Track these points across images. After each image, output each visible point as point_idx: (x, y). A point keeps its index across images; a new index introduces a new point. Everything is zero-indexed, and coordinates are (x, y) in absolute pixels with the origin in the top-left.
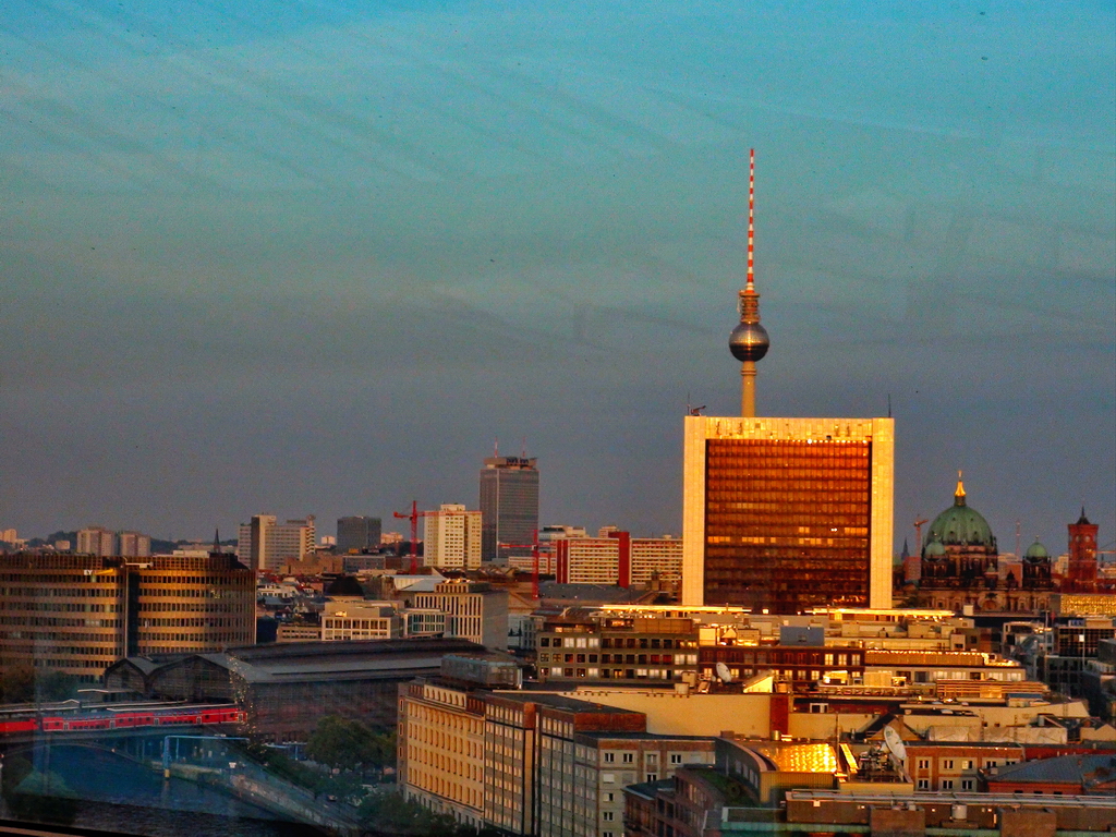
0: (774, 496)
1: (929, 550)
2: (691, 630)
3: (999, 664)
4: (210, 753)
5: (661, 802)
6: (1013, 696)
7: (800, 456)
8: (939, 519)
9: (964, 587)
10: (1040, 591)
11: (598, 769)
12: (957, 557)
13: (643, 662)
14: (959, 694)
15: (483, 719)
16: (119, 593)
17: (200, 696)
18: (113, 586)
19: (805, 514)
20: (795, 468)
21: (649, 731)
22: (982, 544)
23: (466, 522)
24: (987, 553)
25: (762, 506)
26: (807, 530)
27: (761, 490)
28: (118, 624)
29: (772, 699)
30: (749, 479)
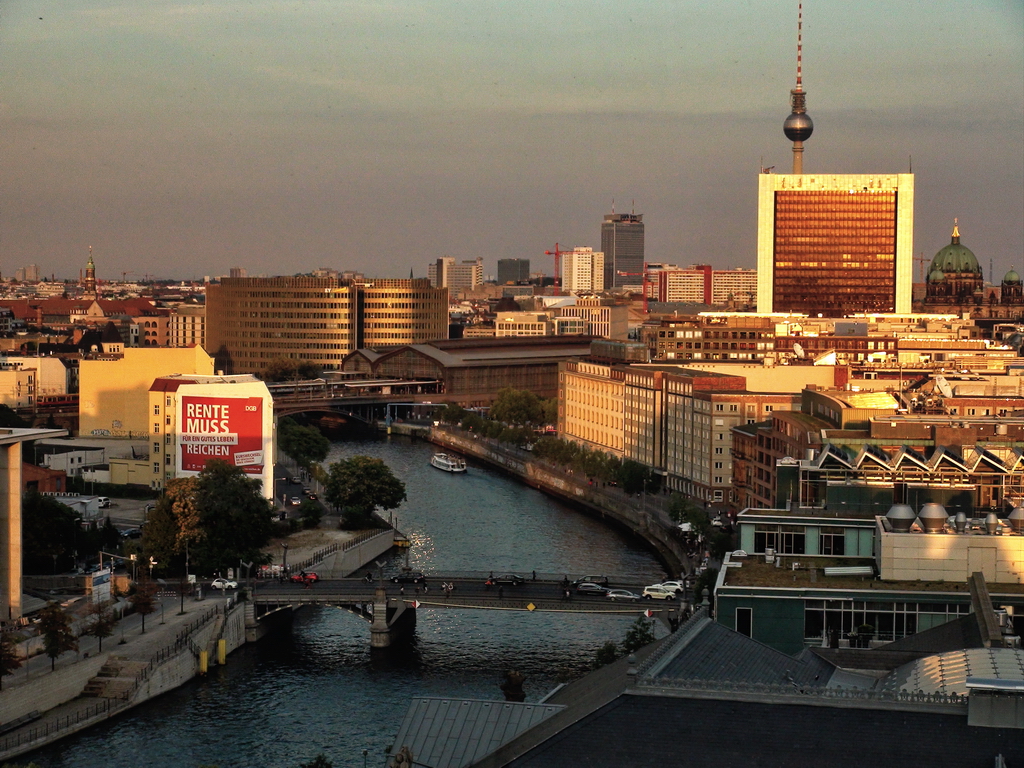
0: (825, 232)
1: (932, 277)
2: (770, 325)
3: (997, 348)
4: (419, 416)
5: (761, 437)
6: (1013, 367)
7: (844, 203)
8: (939, 253)
9: (959, 303)
10: (1013, 307)
11: (711, 416)
12: (954, 281)
13: (734, 348)
14: (971, 367)
15: (624, 384)
16: (350, 305)
17: (411, 376)
18: (346, 301)
19: (848, 244)
20: (840, 211)
21: (748, 389)
22: (971, 272)
23: (592, 259)
24: (975, 278)
25: (816, 240)
26: (849, 257)
27: (815, 228)
28: (350, 326)
29: (836, 369)
30: (807, 219)
